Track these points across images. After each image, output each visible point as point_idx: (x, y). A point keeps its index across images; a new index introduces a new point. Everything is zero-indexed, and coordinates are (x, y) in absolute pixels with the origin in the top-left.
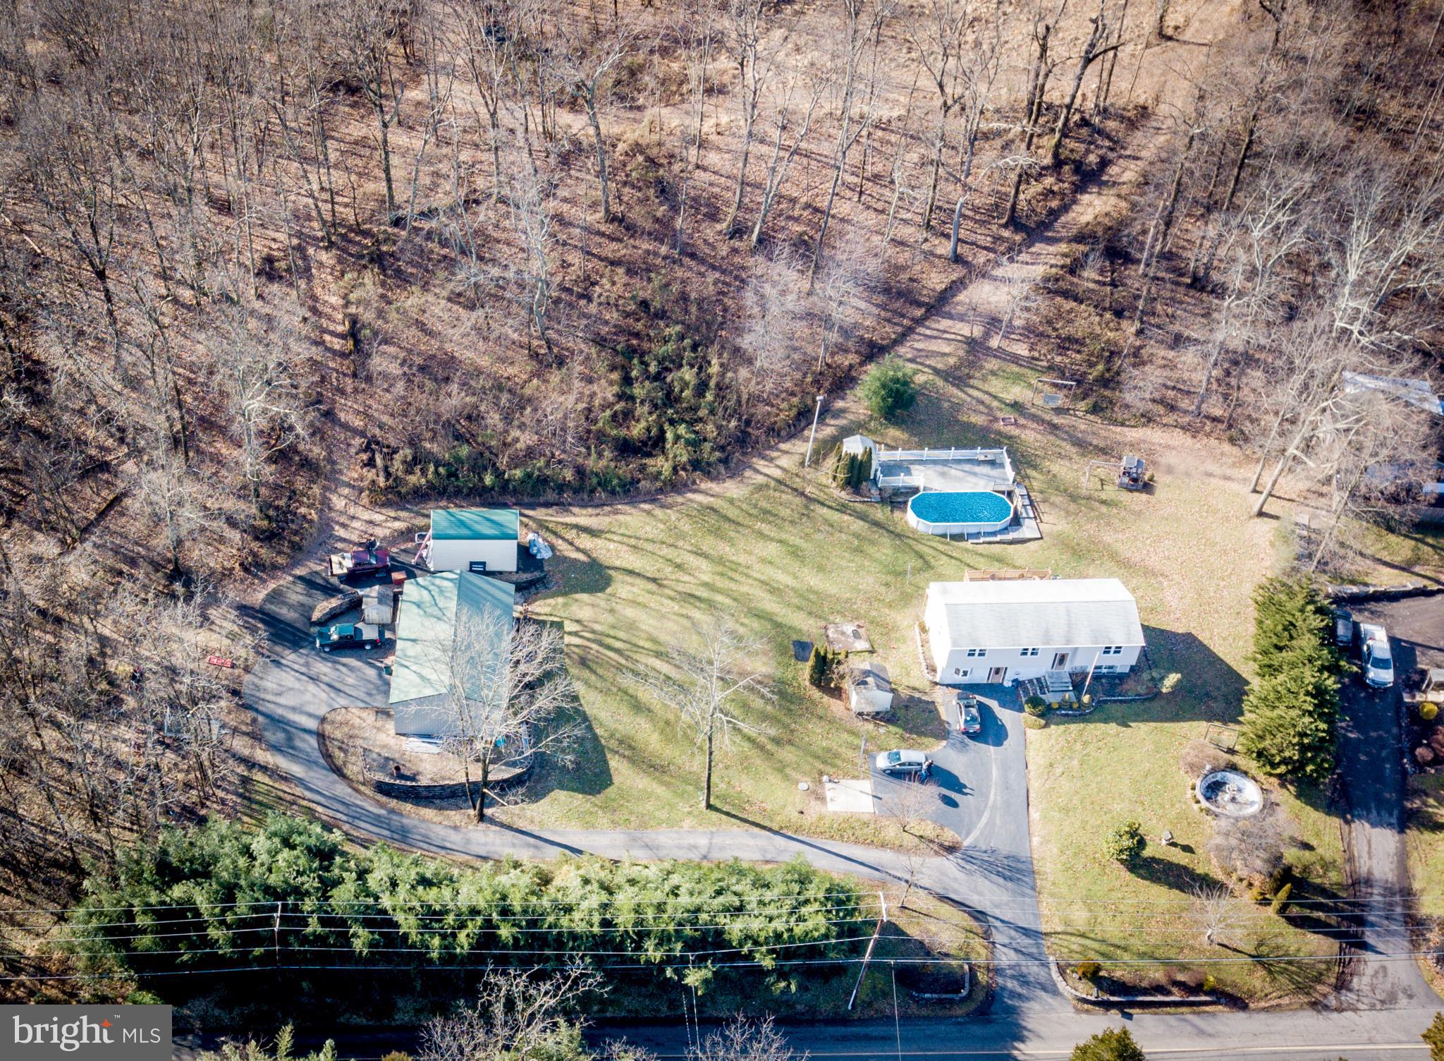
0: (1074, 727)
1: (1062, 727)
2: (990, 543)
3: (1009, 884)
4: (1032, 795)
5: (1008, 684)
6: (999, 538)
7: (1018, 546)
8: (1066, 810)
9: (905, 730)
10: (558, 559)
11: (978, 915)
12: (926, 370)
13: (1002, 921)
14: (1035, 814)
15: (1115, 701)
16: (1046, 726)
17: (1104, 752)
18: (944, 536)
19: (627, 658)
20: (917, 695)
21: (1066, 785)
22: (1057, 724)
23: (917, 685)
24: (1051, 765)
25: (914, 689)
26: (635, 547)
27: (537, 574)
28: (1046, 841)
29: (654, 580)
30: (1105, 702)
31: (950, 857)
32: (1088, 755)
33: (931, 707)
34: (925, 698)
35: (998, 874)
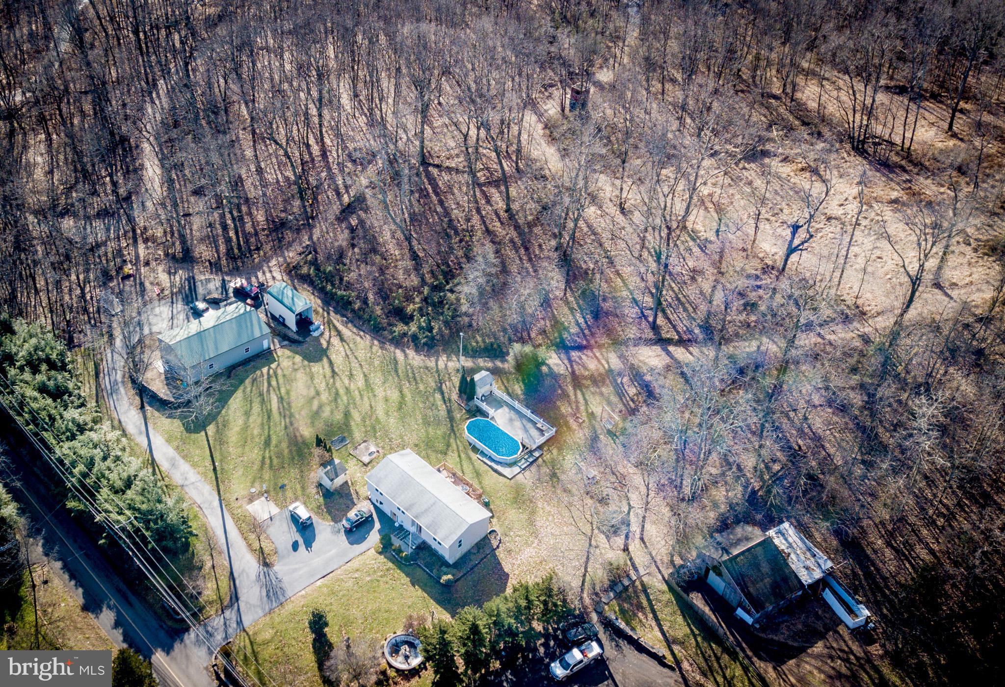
0: (390, 565)
1: (385, 560)
2: (485, 463)
3: (265, 599)
4: (331, 575)
5: (397, 525)
6: (493, 464)
7: (496, 475)
8: (333, 593)
9: (325, 504)
10: (317, 339)
11: (235, 597)
12: (570, 369)
13: (239, 609)
14: (319, 583)
15: (425, 571)
16: (380, 553)
17: (387, 586)
18: (470, 444)
19: (268, 391)
20: (354, 496)
21: (350, 584)
22: (385, 557)
23: (360, 493)
24: (357, 570)
25: (357, 493)
26: (347, 355)
27: (301, 339)
28: (303, 597)
29: (333, 371)
30: (420, 566)
31: (261, 567)
32: (378, 581)
33: (351, 506)
34: (355, 501)
35: (268, 592)
